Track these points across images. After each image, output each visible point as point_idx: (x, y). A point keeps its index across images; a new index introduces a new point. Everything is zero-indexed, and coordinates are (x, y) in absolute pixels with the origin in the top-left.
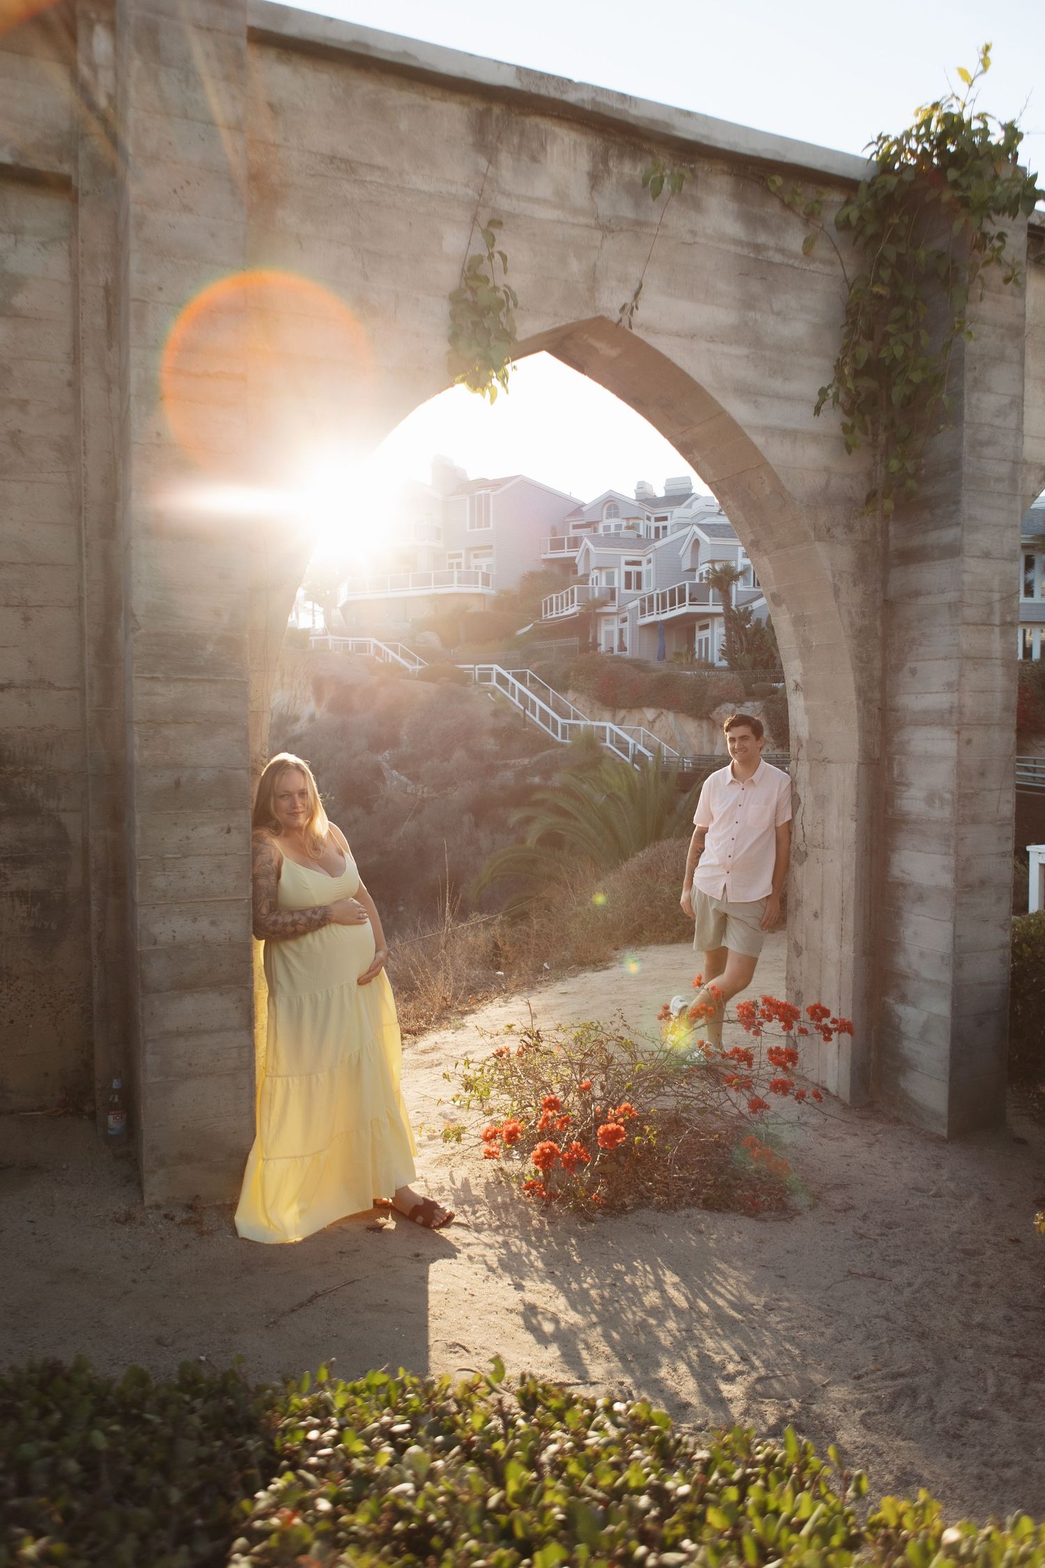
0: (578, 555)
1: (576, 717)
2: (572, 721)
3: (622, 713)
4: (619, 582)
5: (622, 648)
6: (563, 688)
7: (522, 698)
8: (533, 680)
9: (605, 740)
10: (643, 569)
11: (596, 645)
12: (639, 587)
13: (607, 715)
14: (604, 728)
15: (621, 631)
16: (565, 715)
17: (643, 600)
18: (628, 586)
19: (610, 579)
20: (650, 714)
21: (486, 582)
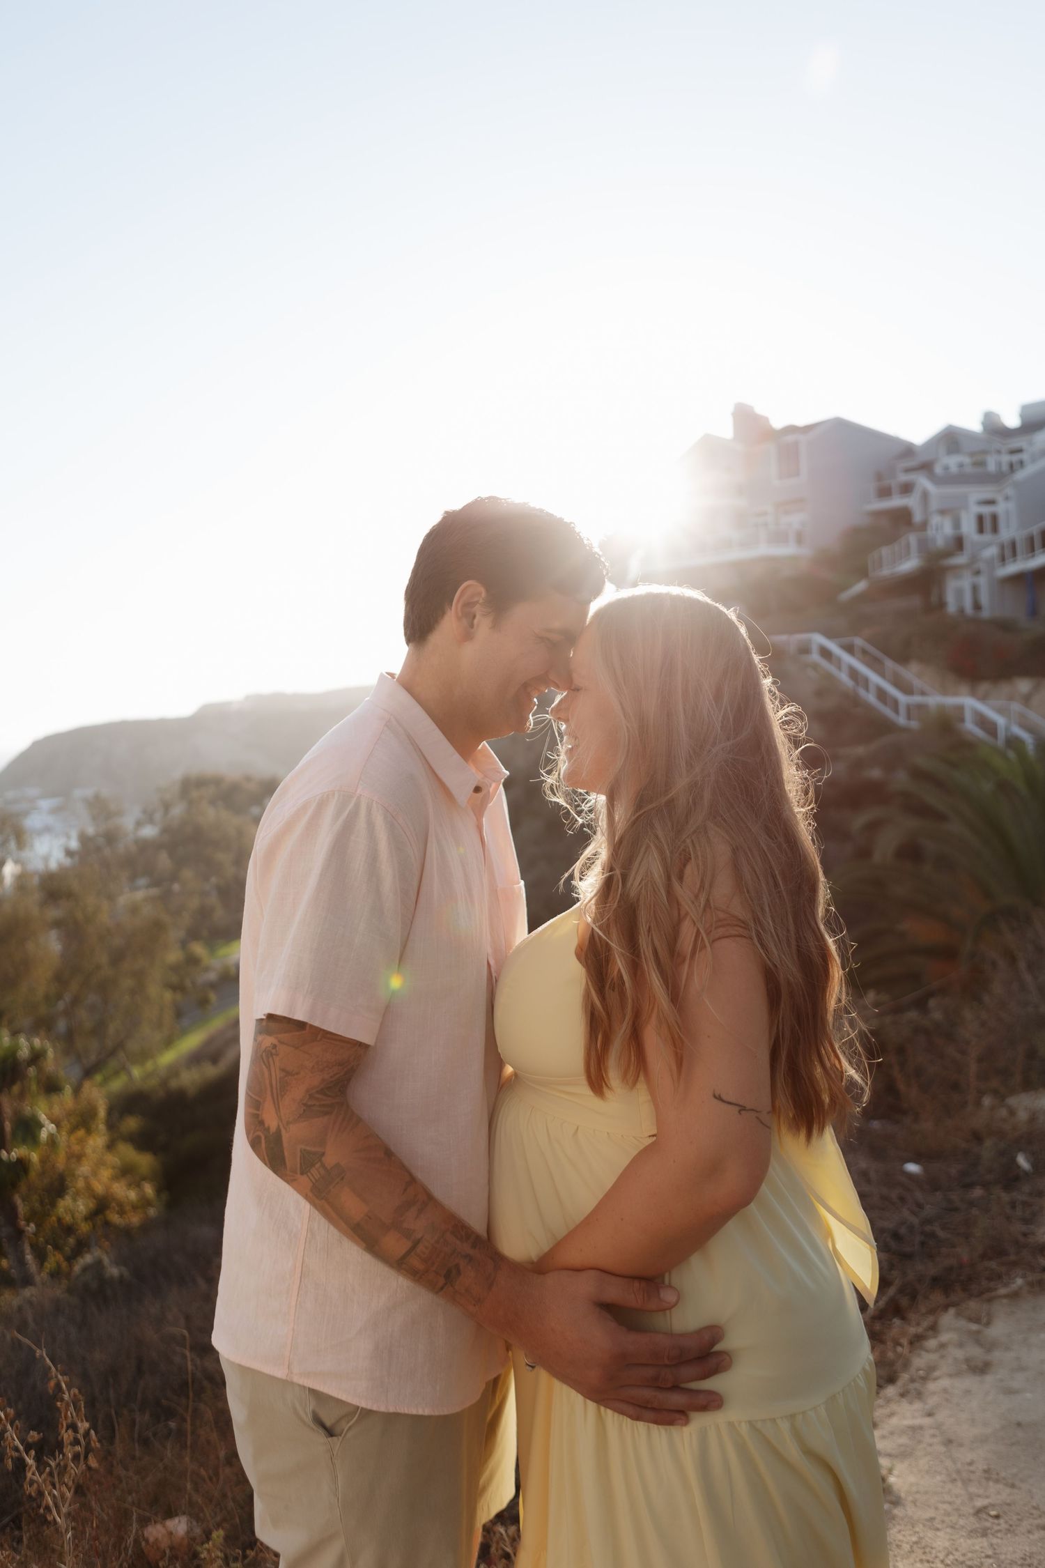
0: (912, 502)
1: (923, 693)
2: (917, 699)
3: (984, 687)
4: (968, 527)
5: (977, 606)
6: (903, 659)
7: (854, 674)
8: (864, 652)
9: (962, 720)
10: (1001, 508)
11: (942, 605)
12: (995, 529)
13: (964, 688)
14: (960, 709)
15: (975, 589)
16: (907, 689)
17: (1002, 547)
18: (981, 530)
19: (957, 524)
20: (1024, 685)
21: (800, 539)
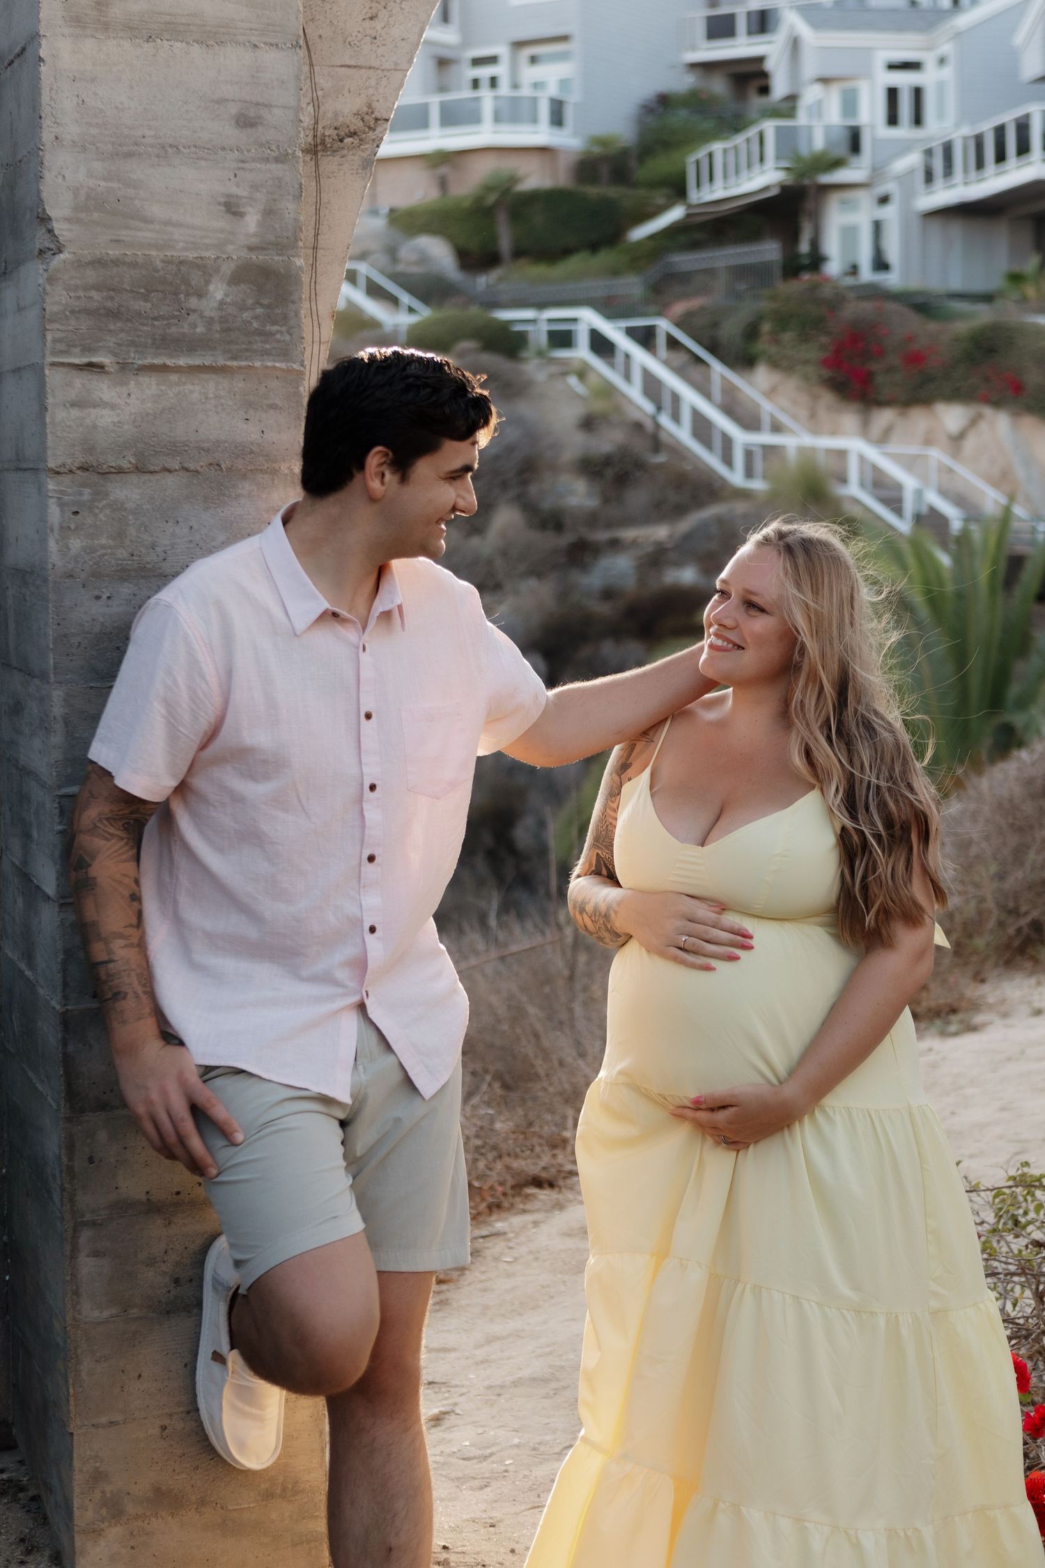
0: (770, 49)
1: (777, 428)
2: (766, 438)
3: (884, 417)
4: (871, 112)
5: (881, 264)
6: (743, 361)
7: (652, 387)
8: (673, 343)
9: (843, 480)
10: (927, 78)
11: (817, 260)
12: (918, 120)
13: (849, 419)
14: (842, 454)
15: (877, 227)
16: (750, 422)
17: (929, 153)
18: (893, 120)
19: (850, 104)
20: (952, 416)
21: (557, 119)
